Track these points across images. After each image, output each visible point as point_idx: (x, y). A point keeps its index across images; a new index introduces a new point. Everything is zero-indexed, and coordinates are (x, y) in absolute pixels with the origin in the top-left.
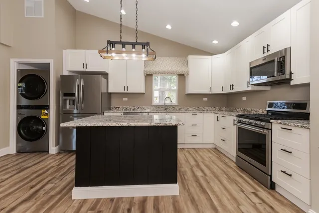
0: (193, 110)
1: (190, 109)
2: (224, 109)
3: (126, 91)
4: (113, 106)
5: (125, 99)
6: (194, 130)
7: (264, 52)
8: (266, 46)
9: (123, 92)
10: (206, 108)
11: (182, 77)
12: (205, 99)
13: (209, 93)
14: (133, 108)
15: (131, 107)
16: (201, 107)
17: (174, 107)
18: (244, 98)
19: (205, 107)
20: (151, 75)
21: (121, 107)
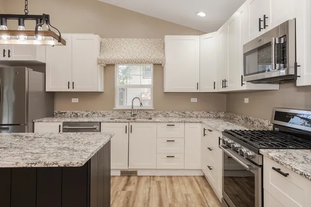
0: (176, 117)
1: (171, 115)
2: (222, 115)
3: (71, 90)
4: (56, 111)
5: (75, 100)
6: (171, 149)
7: (260, 29)
8: (262, 19)
9: (67, 90)
10: (196, 113)
11: (159, 67)
12: (194, 100)
13: (196, 91)
14: (86, 113)
15: (82, 112)
16: (187, 112)
17: (146, 111)
18: (246, 100)
19: (194, 112)
20: (113, 65)
21: (68, 112)
